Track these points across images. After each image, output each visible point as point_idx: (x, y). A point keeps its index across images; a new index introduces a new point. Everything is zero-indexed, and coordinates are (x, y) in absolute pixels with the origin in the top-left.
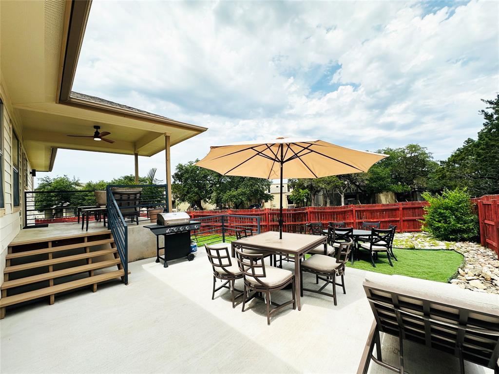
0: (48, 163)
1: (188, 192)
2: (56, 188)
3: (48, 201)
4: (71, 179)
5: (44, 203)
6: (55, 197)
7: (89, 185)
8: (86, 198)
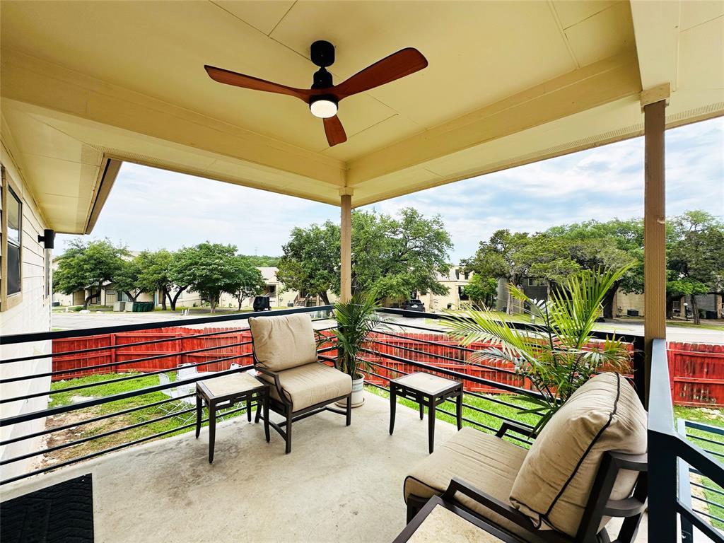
0: (85, 216)
1: (311, 277)
2: (92, 257)
3: (79, 277)
4: (116, 245)
5: (73, 282)
6: (90, 272)
7: (144, 256)
8: (140, 276)
